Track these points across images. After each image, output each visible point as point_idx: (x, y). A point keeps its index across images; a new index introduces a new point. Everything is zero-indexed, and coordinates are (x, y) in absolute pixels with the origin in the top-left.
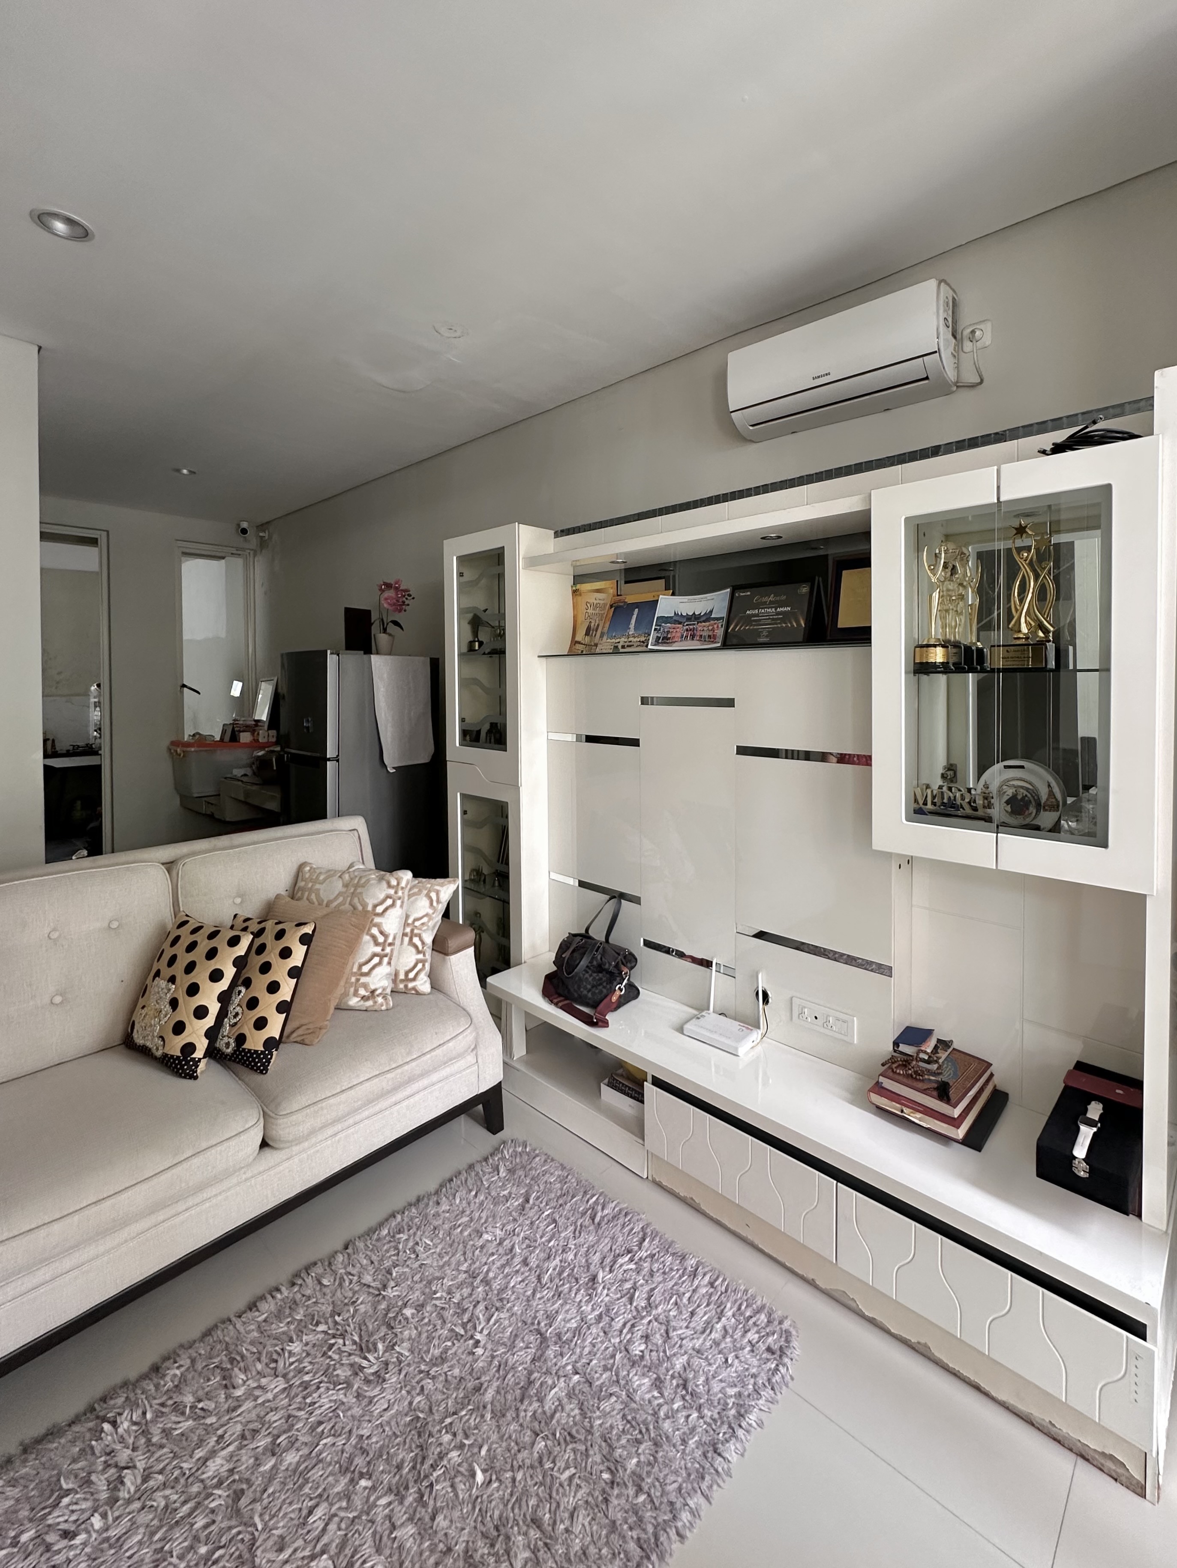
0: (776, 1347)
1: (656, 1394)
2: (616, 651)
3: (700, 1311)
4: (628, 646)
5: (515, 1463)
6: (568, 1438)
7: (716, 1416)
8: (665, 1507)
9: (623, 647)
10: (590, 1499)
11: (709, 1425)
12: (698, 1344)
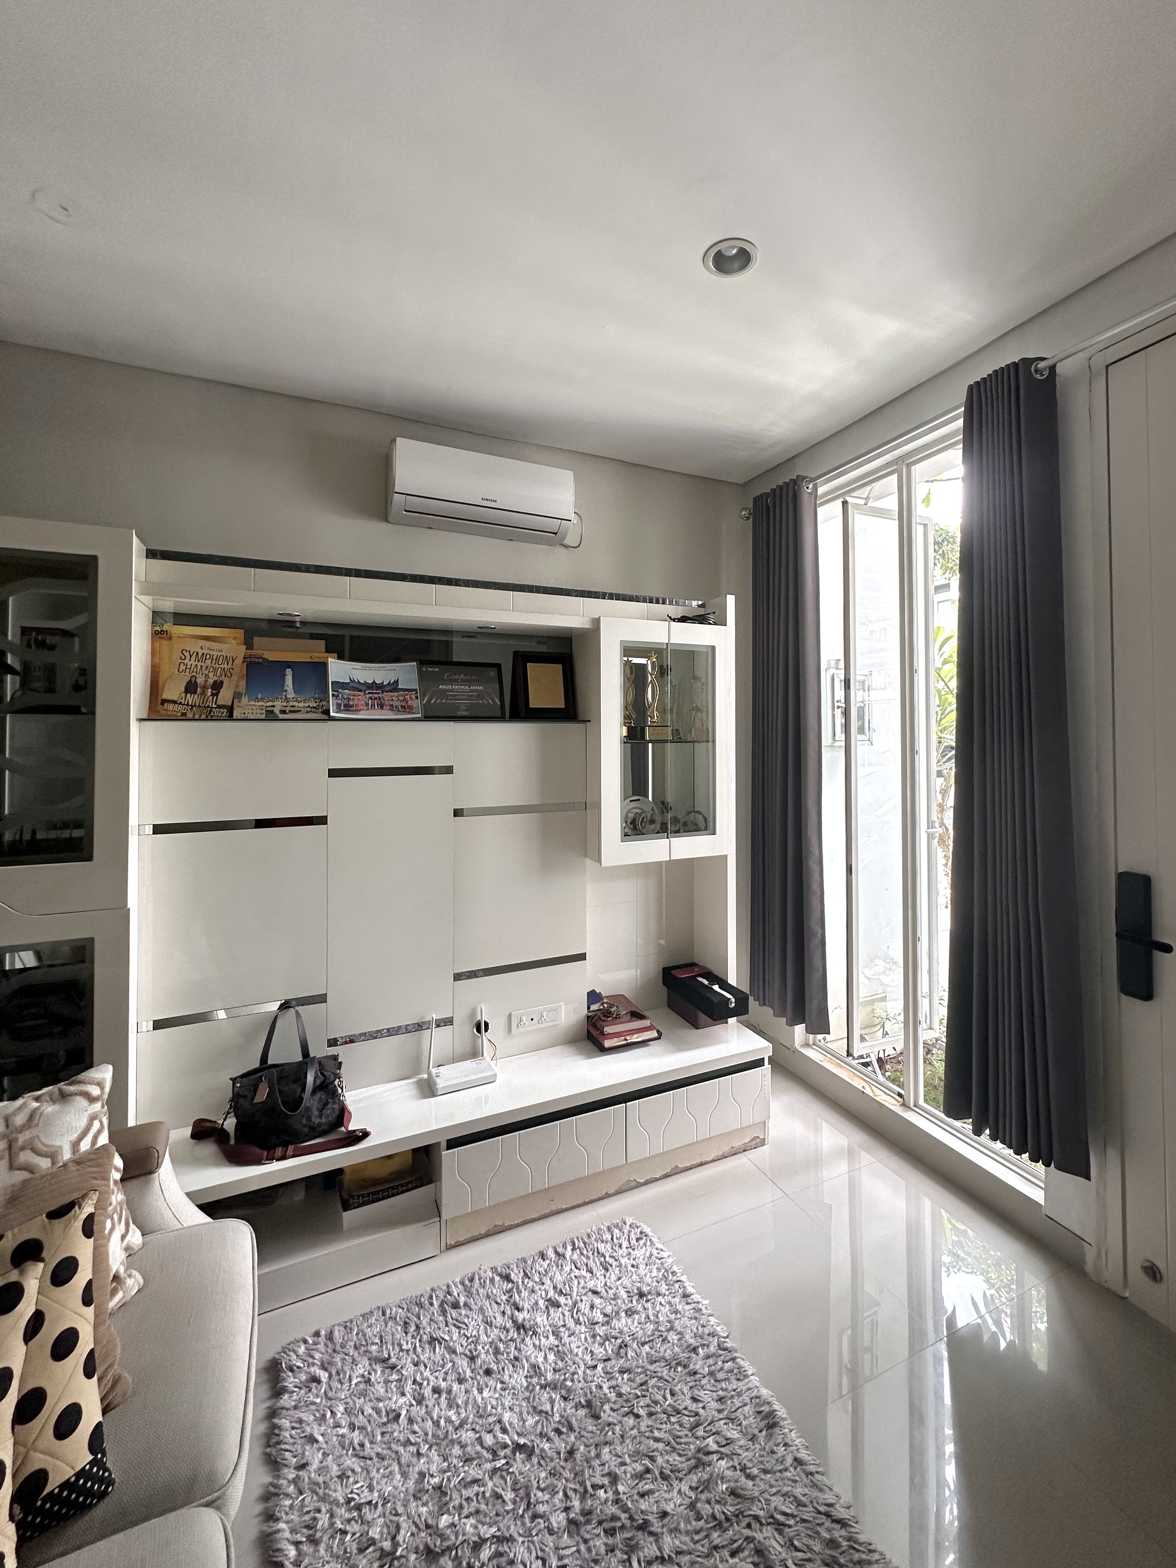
0: (638, 1235)
1: (637, 1317)
2: (270, 716)
3: (591, 1264)
4: (290, 711)
5: (647, 1434)
6: (644, 1387)
7: (667, 1287)
8: (711, 1339)
9: (283, 712)
10: (691, 1384)
11: (670, 1293)
12: (613, 1277)
